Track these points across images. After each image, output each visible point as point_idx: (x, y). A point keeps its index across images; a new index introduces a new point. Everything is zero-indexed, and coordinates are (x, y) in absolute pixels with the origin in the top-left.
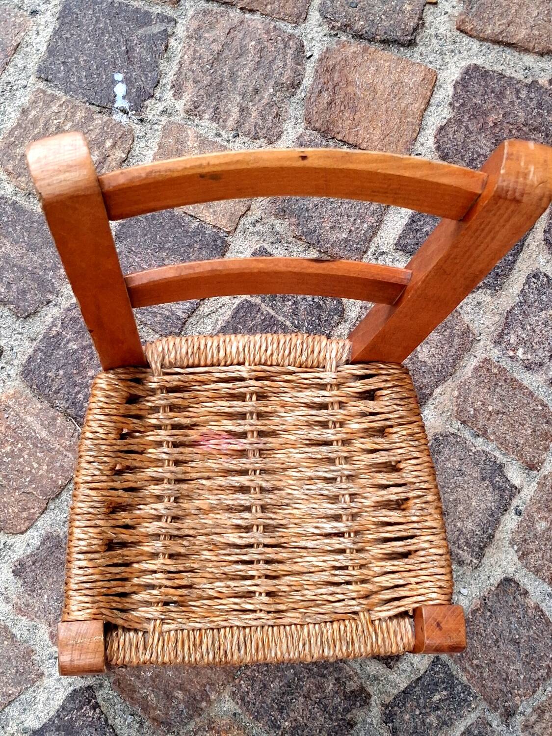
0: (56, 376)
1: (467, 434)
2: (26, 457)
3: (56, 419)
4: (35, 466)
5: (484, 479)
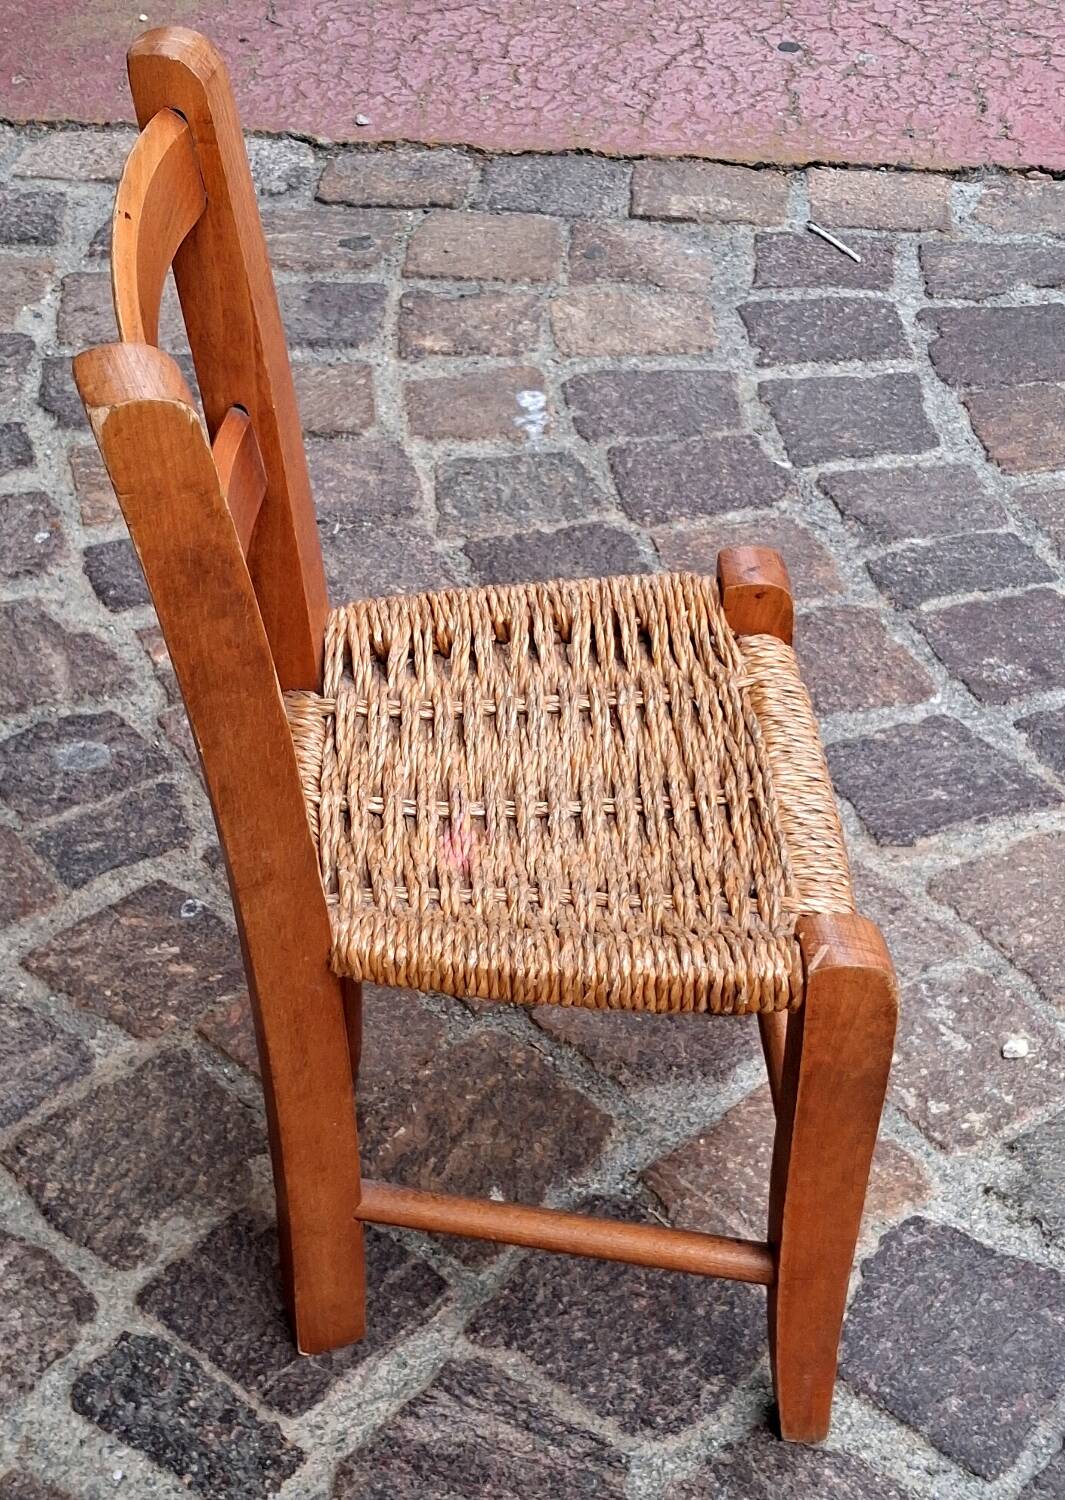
2: (766, 1184)
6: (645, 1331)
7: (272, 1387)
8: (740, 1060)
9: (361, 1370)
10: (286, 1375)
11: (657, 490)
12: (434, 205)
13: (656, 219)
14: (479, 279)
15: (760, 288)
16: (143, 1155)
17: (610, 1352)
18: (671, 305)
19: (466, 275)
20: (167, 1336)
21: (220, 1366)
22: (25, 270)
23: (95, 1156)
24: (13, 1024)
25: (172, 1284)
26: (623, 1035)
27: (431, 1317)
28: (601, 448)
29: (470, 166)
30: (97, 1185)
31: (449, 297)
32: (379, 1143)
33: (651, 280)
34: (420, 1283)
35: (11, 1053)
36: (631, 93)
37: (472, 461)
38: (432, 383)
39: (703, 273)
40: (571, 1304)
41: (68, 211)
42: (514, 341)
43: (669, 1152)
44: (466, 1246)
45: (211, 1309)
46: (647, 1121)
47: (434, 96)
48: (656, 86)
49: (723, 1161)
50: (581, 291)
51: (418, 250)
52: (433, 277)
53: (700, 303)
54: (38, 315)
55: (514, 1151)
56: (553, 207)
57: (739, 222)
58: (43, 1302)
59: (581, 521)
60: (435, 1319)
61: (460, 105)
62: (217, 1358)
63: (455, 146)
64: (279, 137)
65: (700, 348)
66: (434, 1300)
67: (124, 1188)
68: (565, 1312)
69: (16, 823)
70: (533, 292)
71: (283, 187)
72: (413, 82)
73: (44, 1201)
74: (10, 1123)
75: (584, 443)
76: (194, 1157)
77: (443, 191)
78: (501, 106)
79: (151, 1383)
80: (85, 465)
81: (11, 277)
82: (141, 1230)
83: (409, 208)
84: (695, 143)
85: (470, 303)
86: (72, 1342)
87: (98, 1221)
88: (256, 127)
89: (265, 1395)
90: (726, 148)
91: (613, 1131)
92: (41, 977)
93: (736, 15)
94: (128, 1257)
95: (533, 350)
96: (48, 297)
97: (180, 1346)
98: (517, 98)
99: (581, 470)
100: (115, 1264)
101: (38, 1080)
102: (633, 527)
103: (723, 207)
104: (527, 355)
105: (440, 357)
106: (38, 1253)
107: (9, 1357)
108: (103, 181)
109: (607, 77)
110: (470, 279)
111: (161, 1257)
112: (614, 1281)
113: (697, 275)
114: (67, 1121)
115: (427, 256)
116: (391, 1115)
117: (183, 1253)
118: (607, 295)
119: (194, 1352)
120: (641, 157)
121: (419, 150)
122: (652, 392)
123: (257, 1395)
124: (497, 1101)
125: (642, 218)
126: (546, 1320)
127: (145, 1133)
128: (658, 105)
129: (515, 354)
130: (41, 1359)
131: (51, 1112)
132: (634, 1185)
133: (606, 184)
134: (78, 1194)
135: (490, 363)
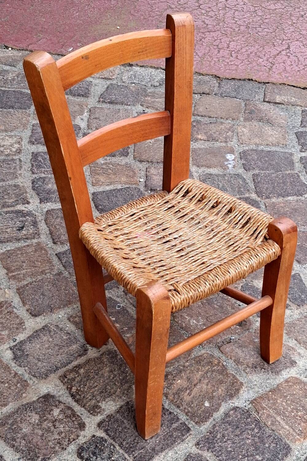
0: (270, 444)
1: (27, 376)
2: (289, 408)
3: (271, 424)
4: (284, 403)
5: (27, 355)
6: (250, 450)
7: (137, 456)
8: (283, 369)
9: (164, 454)
10: (141, 453)
11: (267, 188)
12: (203, 93)
13: (272, 103)
14: (216, 118)
15: (303, 127)
16: (101, 381)
17: (239, 455)
18: (275, 130)
19: (212, 116)
20: (106, 437)
21: (121, 448)
22: (79, 105)
23: (87, 380)
24: (65, 337)
25: (108, 422)
26: (248, 358)
27: (185, 439)
28: (251, 173)
29: (215, 82)
30: (87, 389)
31: (207, 123)
32: (172, 384)
33: (269, 122)
34: (182, 428)
35: (64, 346)
36: (266, 62)
37: (211, 175)
38: (200, 149)
39: (285, 121)
40: (228, 439)
41: (92, 87)
42: (226, 138)
43: (260, 395)
44: (197, 419)
45: (120, 430)
46: (253, 385)
47: (205, 59)
48: (274, 61)
49: (276, 399)
50: (247, 124)
51: (198, 107)
52: (202, 116)
53: (284, 130)
54: (82, 119)
55: (213, 391)
56: (240, 97)
57: (297, 105)
58: (70, 423)
59: (243, 196)
60: (186, 440)
61: (213, 62)
62: (121, 445)
63: (211, 75)
64: (158, 68)
65: (283, 144)
66: (187, 434)
67: (95, 391)
68: (226, 442)
69: (68, 276)
70: (232, 123)
71: (158, 84)
72: (199, 54)
73: (72, 393)
74: (62, 368)
75: (245, 171)
76: (116, 383)
77: (207, 89)
78: (226, 64)
79: (101, 451)
80: (94, 167)
81: (75, 107)
82: (100, 404)
83: (196, 94)
84: (285, 80)
85: (213, 125)
86: (78, 436)
87: (87, 400)
88: (151, 65)
89: (134, 458)
90: (295, 82)
91: (243, 387)
92: (74, 324)
93: (300, 39)
94: (96, 412)
95: (231, 141)
96: (86, 114)
97: (110, 441)
98: (231, 61)
99: (244, 180)
100: (91, 414)
101: (71, 355)
102: (259, 199)
103: (292, 101)
104: (230, 142)
105: (203, 141)
106: (69, 408)
107: (59, 439)
108: (103, 78)
109: (259, 57)
110: (213, 117)
111: (105, 413)
112: (241, 434)
113: (283, 121)
114: (80, 369)
115: (201, 110)
116: (176, 376)
117: (112, 413)
118: (255, 126)
119: (114, 443)
120: (268, 83)
121: (200, 75)
122: (267, 157)
123: (132, 458)
124: (209, 374)
125: (267, 102)
126: (220, 444)
127: (102, 374)
128: (274, 67)
129: (226, 142)
130: (69, 441)
131: (75, 365)
132: (249, 404)
133: (257, 90)
134: (82, 391)
135: (217, 144)
